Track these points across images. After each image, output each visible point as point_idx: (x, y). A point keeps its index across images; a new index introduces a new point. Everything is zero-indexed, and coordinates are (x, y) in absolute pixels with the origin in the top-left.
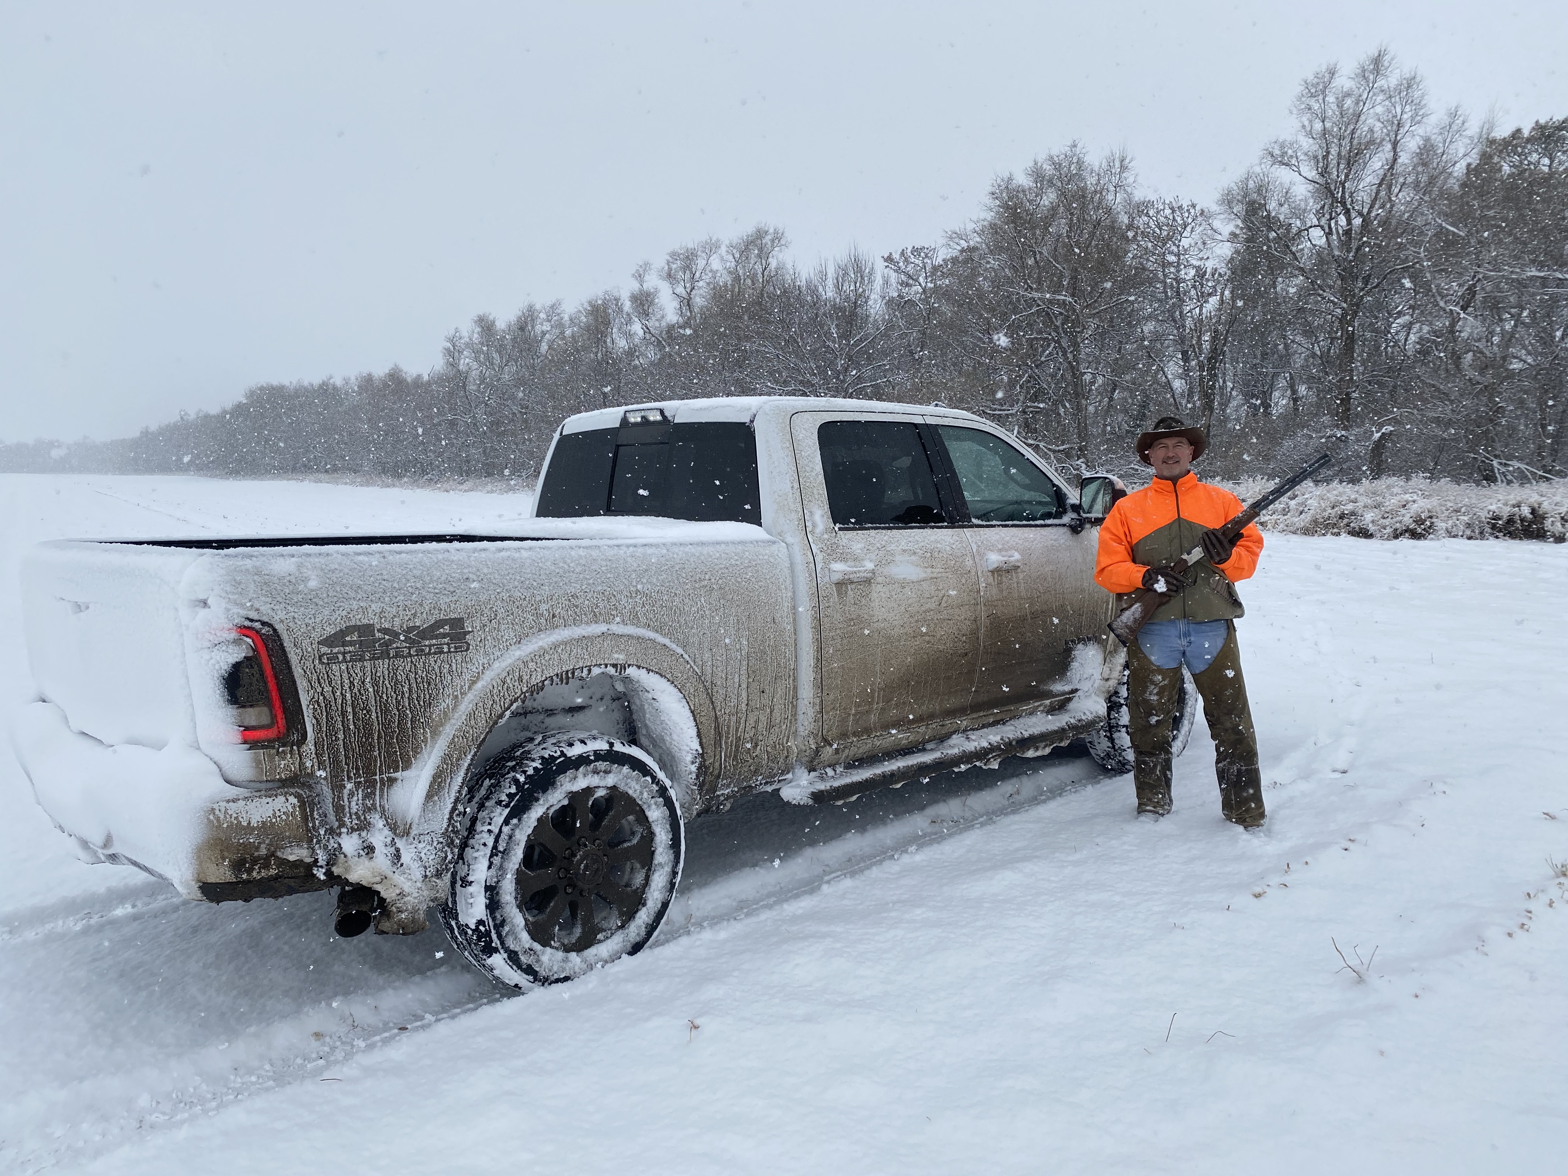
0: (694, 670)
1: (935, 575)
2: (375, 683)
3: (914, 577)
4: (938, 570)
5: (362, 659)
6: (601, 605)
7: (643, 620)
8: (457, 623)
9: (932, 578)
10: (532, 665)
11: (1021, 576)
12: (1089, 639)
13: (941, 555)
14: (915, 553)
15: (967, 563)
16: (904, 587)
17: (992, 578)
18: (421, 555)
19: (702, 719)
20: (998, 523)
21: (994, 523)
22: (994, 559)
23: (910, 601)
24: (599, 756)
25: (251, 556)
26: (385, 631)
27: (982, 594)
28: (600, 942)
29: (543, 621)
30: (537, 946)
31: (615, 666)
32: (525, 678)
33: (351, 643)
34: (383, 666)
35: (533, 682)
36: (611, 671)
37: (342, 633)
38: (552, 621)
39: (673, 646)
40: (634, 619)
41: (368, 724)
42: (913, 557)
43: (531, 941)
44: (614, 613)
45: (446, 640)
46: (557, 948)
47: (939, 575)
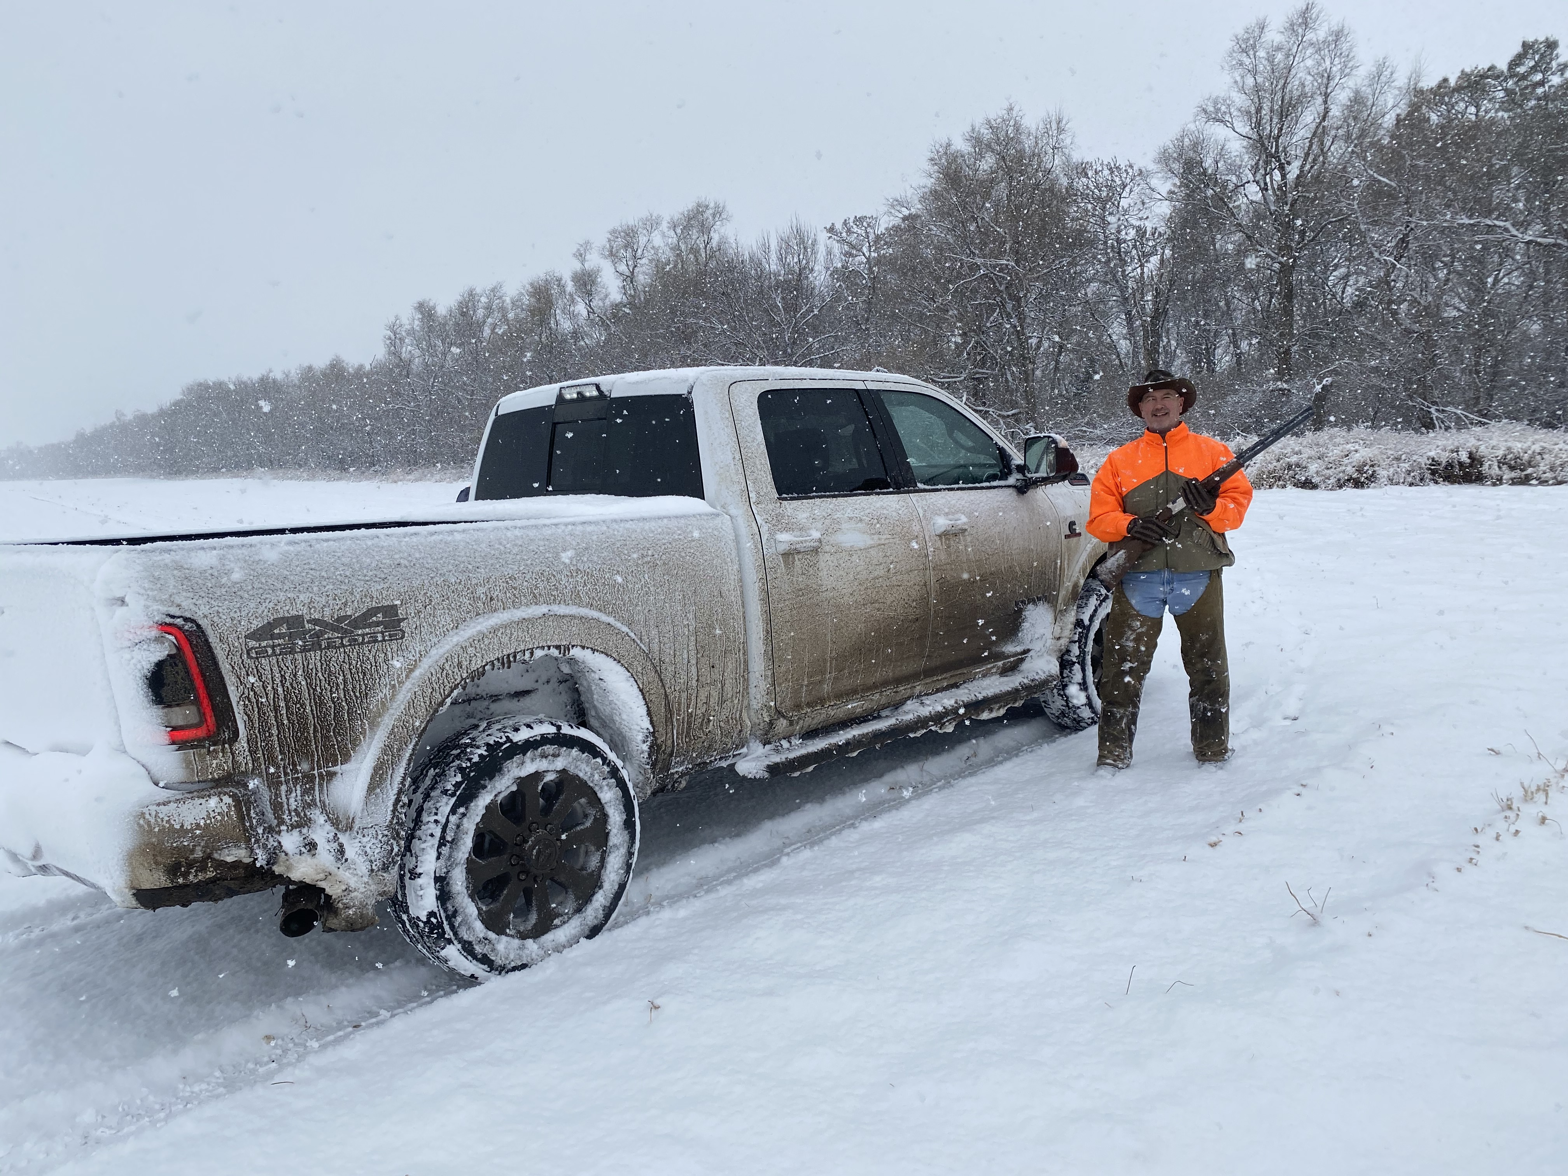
0: (640, 648)
1: (883, 542)
2: (307, 676)
3: (861, 545)
4: (885, 537)
5: (292, 652)
6: (541, 585)
7: (586, 600)
8: (391, 610)
9: (879, 545)
10: (471, 650)
11: (969, 539)
12: (1039, 599)
13: (887, 521)
14: (861, 520)
15: (914, 528)
16: (851, 555)
17: (939, 542)
18: (349, 542)
19: (653, 697)
20: (944, 487)
21: (940, 487)
22: (942, 523)
23: (858, 569)
24: (545, 740)
25: (169, 551)
26: (315, 622)
27: (930, 558)
28: (557, 927)
29: (480, 604)
30: (492, 935)
31: (558, 647)
32: (465, 663)
33: (280, 636)
34: (315, 657)
35: (474, 667)
36: (554, 652)
37: (271, 626)
38: (491, 604)
39: (618, 625)
40: (576, 598)
41: (302, 718)
42: (860, 525)
43: (485, 930)
44: (554, 593)
45: (380, 629)
46: (512, 936)
47: (887, 541)
